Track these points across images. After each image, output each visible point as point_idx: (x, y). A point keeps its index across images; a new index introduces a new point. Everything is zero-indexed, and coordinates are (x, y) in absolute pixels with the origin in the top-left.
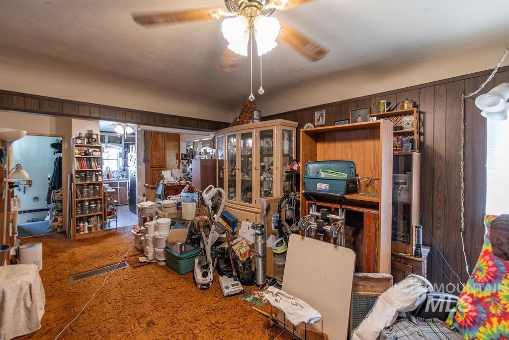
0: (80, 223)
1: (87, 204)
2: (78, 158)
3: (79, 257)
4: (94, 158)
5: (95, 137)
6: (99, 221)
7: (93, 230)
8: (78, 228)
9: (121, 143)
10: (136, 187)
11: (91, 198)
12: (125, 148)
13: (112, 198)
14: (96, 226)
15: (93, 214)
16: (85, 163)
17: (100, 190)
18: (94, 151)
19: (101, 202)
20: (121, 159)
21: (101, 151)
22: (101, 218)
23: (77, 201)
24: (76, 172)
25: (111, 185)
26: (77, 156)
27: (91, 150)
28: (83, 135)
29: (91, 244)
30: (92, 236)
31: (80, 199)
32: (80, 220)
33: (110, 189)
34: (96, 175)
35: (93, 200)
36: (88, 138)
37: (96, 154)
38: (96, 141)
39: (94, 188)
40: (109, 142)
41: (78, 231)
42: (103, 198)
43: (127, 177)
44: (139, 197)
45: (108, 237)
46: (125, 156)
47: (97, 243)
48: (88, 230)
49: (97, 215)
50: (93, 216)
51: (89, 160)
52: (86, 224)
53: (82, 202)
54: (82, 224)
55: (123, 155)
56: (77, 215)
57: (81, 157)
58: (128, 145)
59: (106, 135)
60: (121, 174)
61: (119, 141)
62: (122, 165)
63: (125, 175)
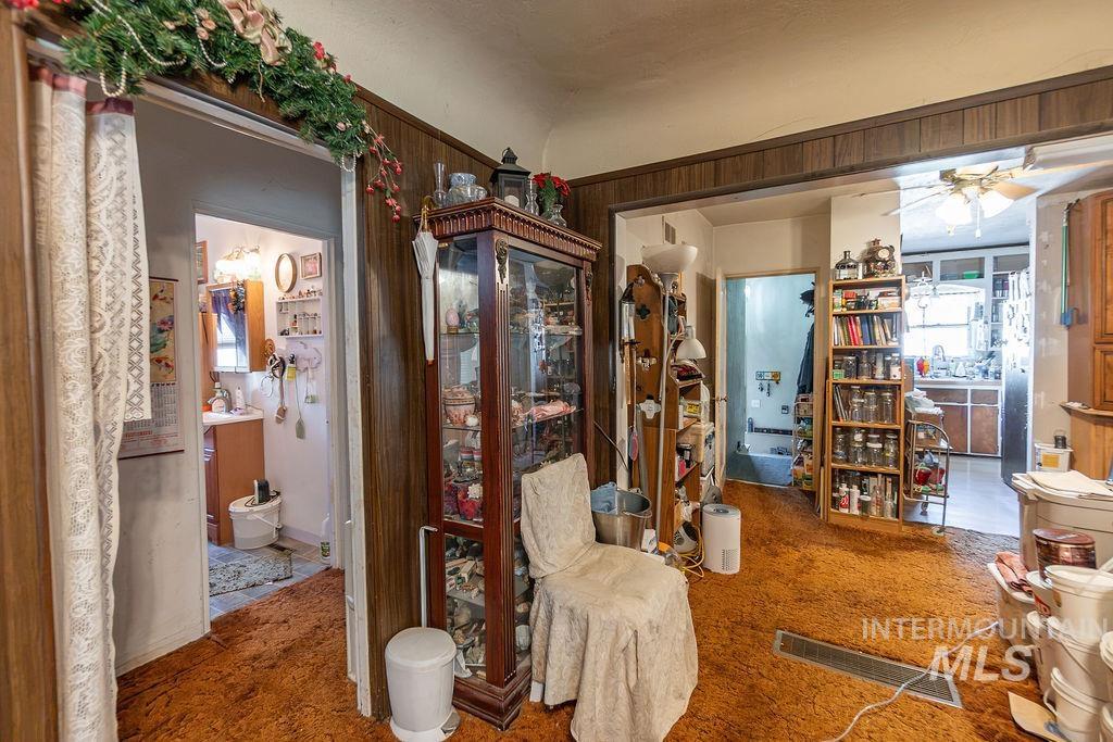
0: (841, 482)
1: (858, 437)
2: (840, 316)
3: (817, 581)
4: (882, 316)
5: (884, 254)
6: (889, 492)
7: (874, 511)
8: (835, 495)
9: (981, 276)
10: (1025, 409)
11: (872, 424)
12: (994, 290)
13: (931, 432)
14: (880, 504)
15: (873, 468)
16: (857, 329)
17: (894, 404)
18: (882, 295)
19: (898, 440)
20: (981, 322)
21: (900, 294)
22: (896, 484)
23: (834, 427)
24: (836, 352)
25: (934, 394)
26: (838, 311)
27: (873, 294)
28: (855, 255)
29: (859, 552)
30: (867, 526)
31: (842, 422)
32: (841, 475)
33: (929, 407)
34: (884, 361)
35: (876, 431)
36: (867, 262)
37: (887, 304)
38: (887, 265)
39: (880, 398)
40: (943, 278)
41: (835, 502)
42: (901, 427)
43: (998, 376)
44: (1037, 443)
45: (912, 549)
46: (993, 314)
47: (875, 554)
48: (859, 508)
49: (884, 474)
50: (875, 474)
51: (868, 318)
52: (855, 490)
53: (847, 430)
54: (844, 488)
55: (988, 311)
56: (834, 460)
57: (846, 315)
58: (1003, 281)
59: (936, 260)
60: (979, 367)
61: (975, 272)
62: (982, 339)
63: (992, 369)
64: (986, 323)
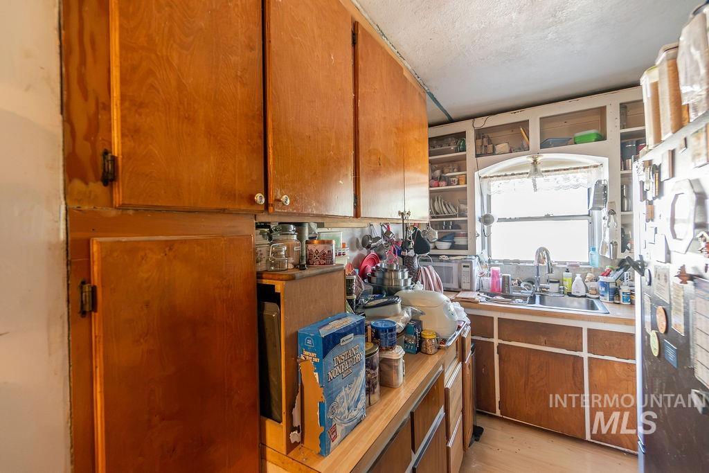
9: (602, 137)
20: (604, 212)
40: (544, 145)
55: (614, 195)
58: (638, 143)
59: (533, 117)
60: (605, 285)
61: (592, 131)
62: (607, 240)
63: (624, 289)
64: (612, 212)
